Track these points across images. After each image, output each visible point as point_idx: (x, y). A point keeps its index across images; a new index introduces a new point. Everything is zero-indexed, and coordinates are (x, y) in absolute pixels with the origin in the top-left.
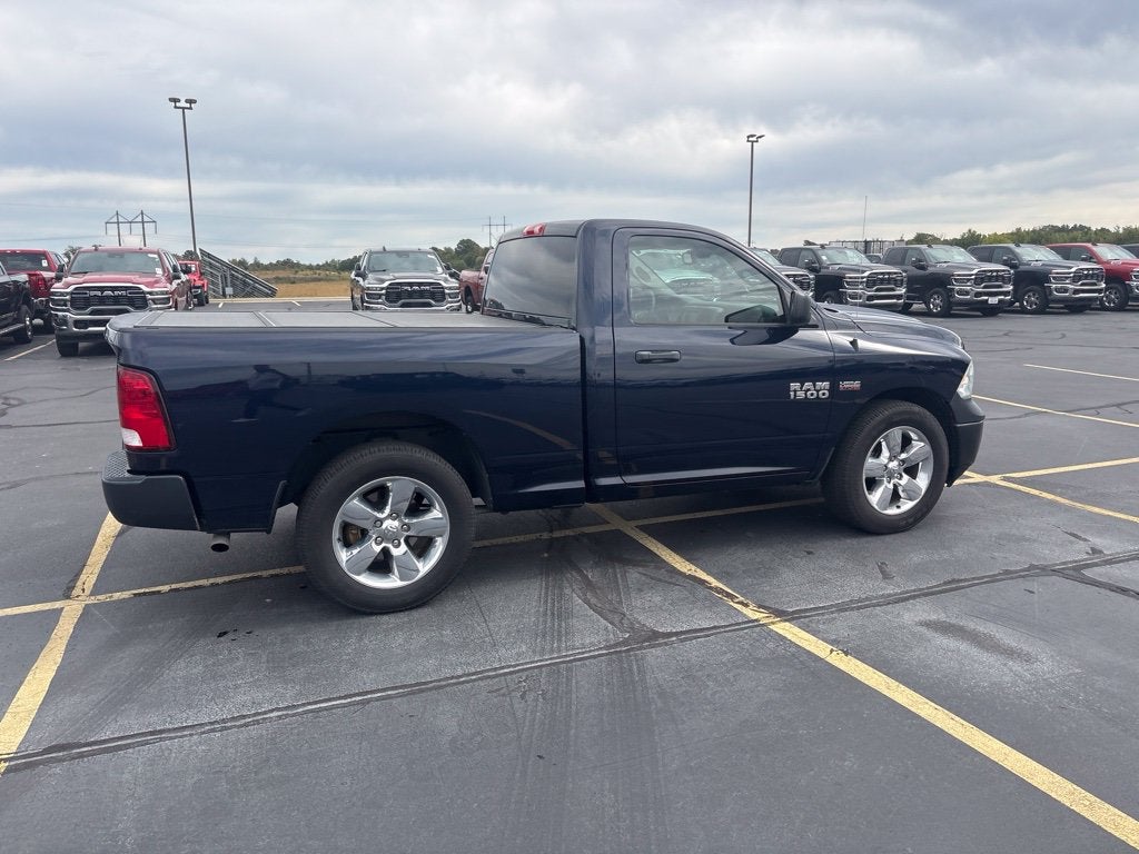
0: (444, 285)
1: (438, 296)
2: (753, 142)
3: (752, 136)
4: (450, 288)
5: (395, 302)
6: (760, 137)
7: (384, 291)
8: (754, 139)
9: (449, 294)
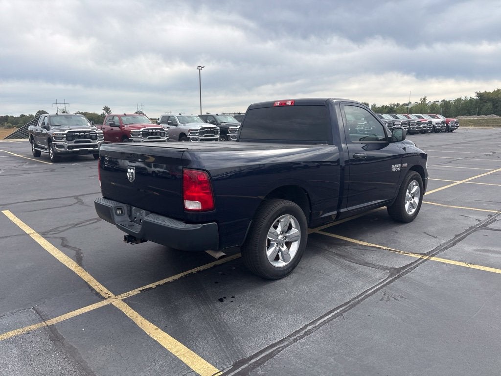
0: (97, 132)
1: (94, 138)
2: (200, 69)
3: (200, 67)
4: (99, 134)
5: (71, 141)
6: (203, 67)
7: (65, 136)
8: (200, 68)
9: (99, 136)
